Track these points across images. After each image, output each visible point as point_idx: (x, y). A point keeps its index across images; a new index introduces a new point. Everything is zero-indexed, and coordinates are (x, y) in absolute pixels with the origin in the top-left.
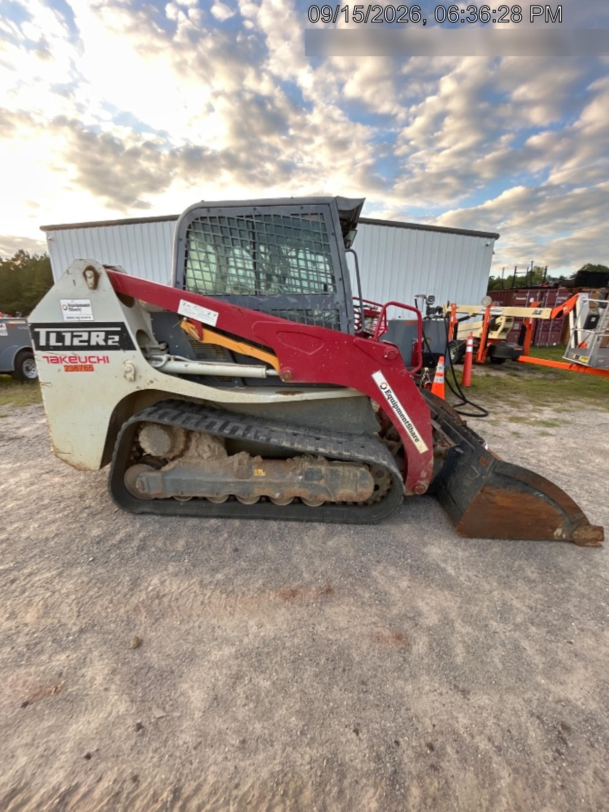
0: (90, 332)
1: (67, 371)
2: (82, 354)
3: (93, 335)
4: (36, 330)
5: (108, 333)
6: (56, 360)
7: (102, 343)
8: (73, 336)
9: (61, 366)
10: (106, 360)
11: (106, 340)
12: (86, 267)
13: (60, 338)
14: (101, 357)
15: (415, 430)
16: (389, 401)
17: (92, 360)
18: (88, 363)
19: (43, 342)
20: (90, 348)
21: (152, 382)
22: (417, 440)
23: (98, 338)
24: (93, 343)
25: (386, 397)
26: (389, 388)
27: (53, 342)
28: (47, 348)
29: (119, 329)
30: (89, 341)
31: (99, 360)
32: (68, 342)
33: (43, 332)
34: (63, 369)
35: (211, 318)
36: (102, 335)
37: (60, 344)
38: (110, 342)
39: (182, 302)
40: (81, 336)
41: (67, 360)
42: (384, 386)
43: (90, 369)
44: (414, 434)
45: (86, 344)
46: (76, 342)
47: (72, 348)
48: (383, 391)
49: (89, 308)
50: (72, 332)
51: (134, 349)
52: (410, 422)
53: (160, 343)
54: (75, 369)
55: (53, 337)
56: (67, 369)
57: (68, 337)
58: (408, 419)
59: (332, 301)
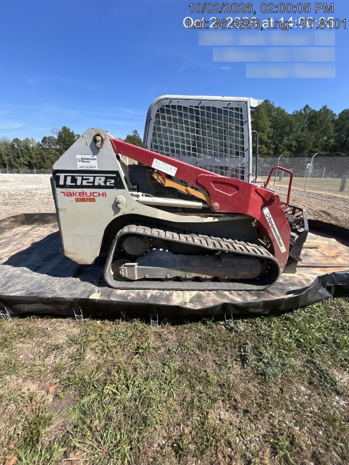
0: (95, 177)
1: (76, 201)
2: (88, 191)
3: (97, 179)
4: (57, 174)
5: (107, 178)
6: (70, 195)
7: (102, 184)
8: (83, 179)
9: (73, 198)
10: (104, 195)
11: (105, 182)
12: (96, 134)
13: (74, 180)
14: (101, 193)
15: (281, 240)
16: (270, 224)
17: (95, 194)
18: (92, 197)
19: (61, 183)
20: (94, 187)
21: (133, 209)
22: (281, 246)
23: (100, 180)
24: (96, 184)
25: (268, 221)
26: (270, 216)
27: (69, 182)
28: (64, 186)
29: (115, 175)
30: (93, 182)
31: (99, 195)
32: (79, 183)
33: (62, 176)
34: (74, 200)
35: (172, 171)
36: (103, 179)
37: (74, 184)
38: (108, 184)
39: (155, 160)
40: (88, 179)
41: (77, 194)
42: (268, 215)
43: (93, 200)
44: (280, 243)
45: (92, 184)
46: (85, 183)
47: (82, 186)
48: (267, 218)
50: (82, 176)
51: (124, 188)
52: (279, 236)
53: (133, 185)
54: (83, 200)
55: (69, 179)
56: (77, 200)
57: (79, 180)
58: (278, 234)
59: (241, 162)
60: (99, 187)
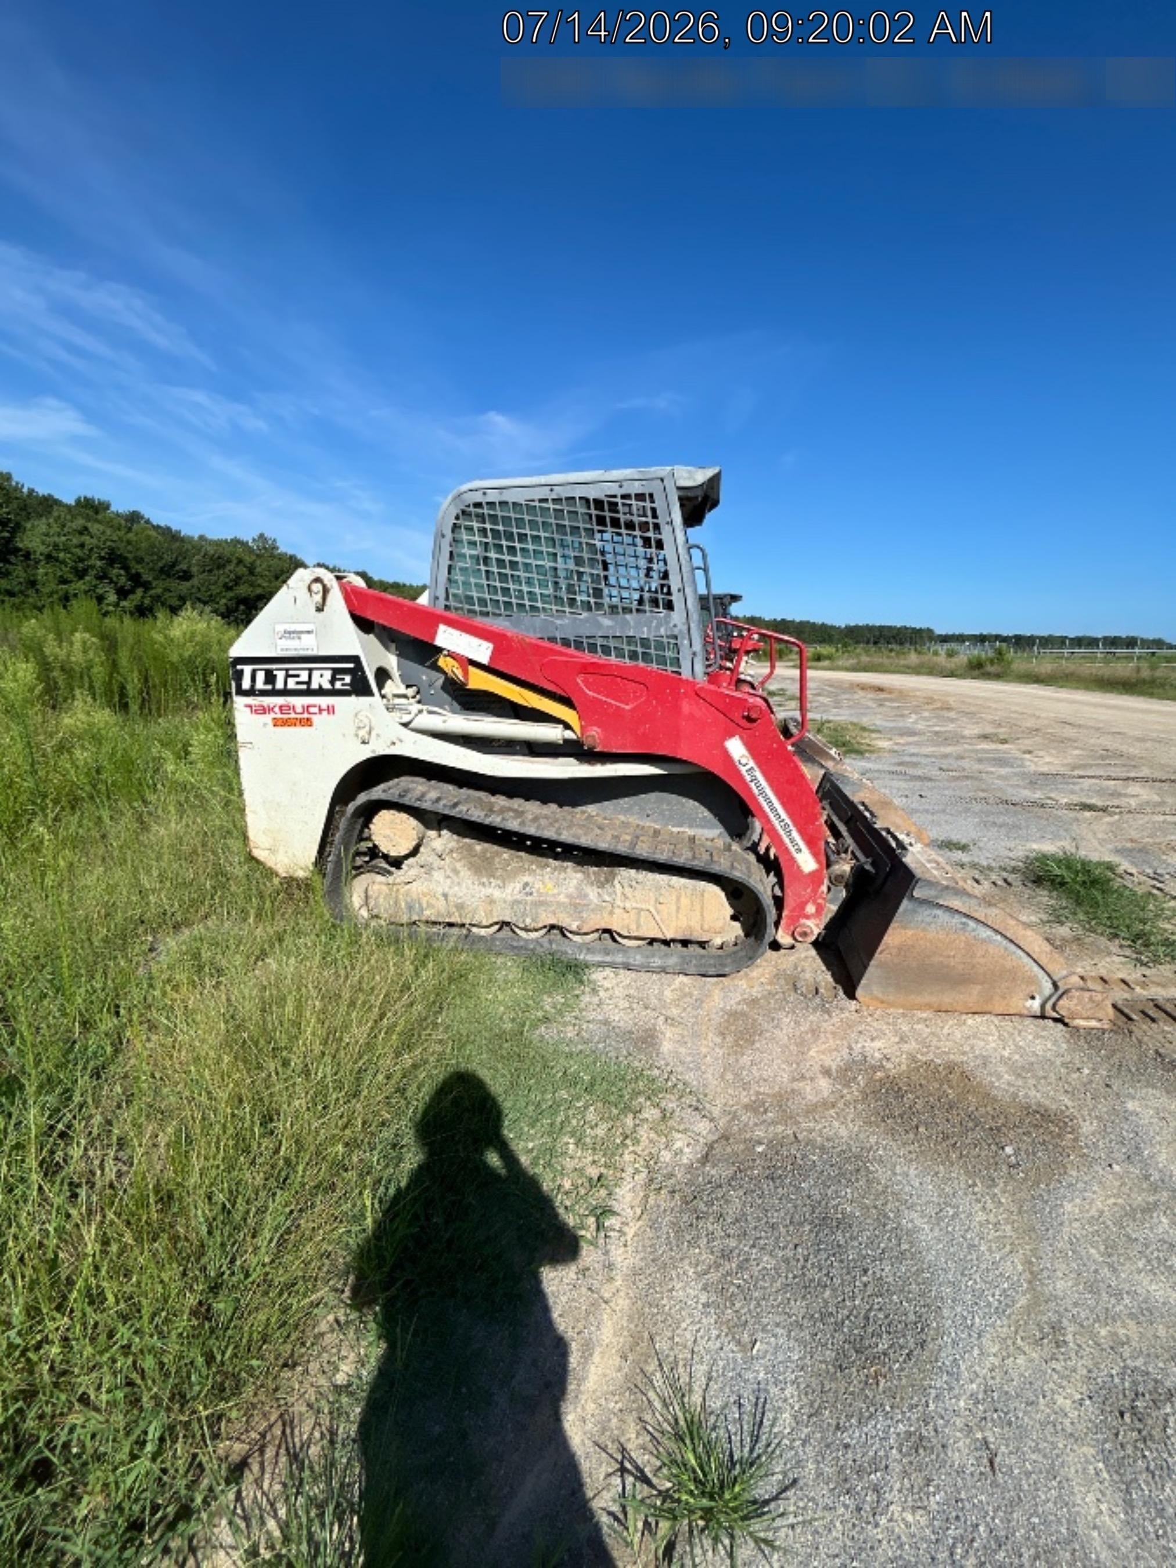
0: (310, 670)
1: (275, 725)
2: (299, 702)
3: (316, 674)
4: (239, 667)
5: (336, 672)
6: (264, 710)
7: (327, 686)
8: (288, 676)
9: (268, 718)
10: (331, 710)
11: (332, 681)
12: (312, 578)
13: (270, 678)
14: (324, 706)
15: (795, 834)
16: (752, 785)
17: (312, 710)
18: (306, 716)
19: (246, 684)
20: (309, 692)
21: (394, 743)
22: (799, 850)
23: (322, 678)
24: (315, 686)
25: (748, 778)
26: (752, 764)
27: (260, 684)
28: (252, 692)
29: (351, 665)
30: (308, 683)
31: (321, 710)
32: (280, 685)
33: (247, 669)
34: (270, 723)
35: (481, 651)
36: (328, 675)
37: (269, 687)
38: (338, 685)
39: (442, 628)
40: (298, 676)
41: (277, 709)
42: (744, 761)
43: (308, 722)
44: (792, 841)
45: (304, 687)
46: (292, 684)
47: (285, 692)
48: (743, 770)
49: (312, 636)
50: (287, 670)
51: (370, 693)
52: (788, 821)
53: (408, 687)
54: (285, 723)
55: (261, 676)
56: (276, 723)
57: (280, 676)
58: (783, 815)
59: (667, 623)
60: (321, 692)
